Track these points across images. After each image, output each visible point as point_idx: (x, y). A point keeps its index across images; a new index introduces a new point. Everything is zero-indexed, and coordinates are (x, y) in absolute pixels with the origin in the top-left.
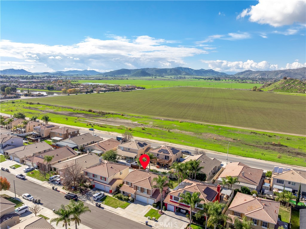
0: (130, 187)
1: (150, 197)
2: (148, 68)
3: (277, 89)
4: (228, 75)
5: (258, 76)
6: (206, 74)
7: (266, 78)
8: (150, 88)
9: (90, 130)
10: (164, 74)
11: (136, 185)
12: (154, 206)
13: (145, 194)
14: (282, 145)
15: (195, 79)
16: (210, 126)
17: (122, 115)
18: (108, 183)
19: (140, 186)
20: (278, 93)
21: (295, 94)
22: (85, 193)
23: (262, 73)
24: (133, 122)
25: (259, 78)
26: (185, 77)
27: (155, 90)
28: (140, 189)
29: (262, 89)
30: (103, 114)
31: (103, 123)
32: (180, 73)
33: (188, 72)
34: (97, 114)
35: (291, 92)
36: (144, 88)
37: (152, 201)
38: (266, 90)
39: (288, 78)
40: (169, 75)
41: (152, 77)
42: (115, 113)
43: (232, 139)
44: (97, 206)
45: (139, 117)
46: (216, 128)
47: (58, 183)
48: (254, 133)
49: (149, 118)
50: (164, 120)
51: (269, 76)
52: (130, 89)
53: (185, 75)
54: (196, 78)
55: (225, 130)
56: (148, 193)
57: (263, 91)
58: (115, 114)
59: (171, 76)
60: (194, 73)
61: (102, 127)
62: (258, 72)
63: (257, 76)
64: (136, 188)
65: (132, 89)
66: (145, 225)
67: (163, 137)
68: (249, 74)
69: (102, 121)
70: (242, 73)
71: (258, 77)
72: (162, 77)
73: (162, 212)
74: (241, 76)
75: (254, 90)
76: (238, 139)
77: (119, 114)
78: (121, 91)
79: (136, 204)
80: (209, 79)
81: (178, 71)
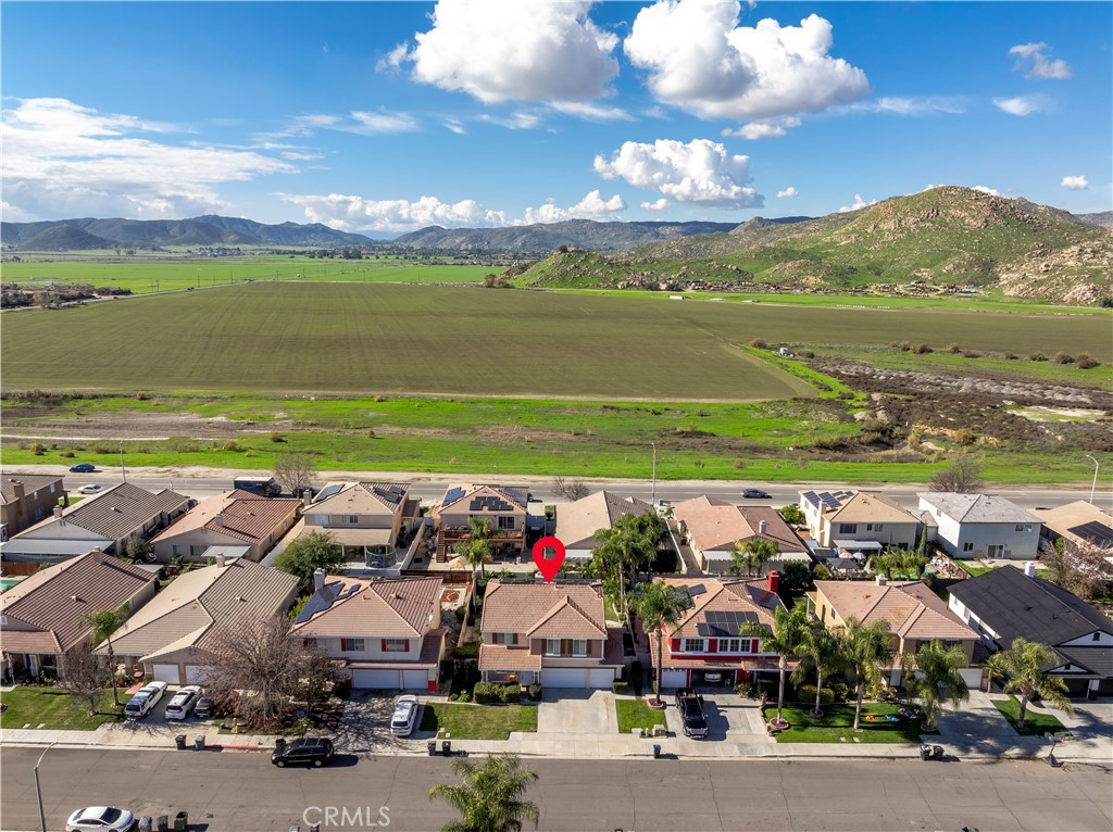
0: (509, 648)
1: (602, 662)
2: (94, 220)
3: (547, 279)
4: (376, 242)
5: (462, 242)
6: (305, 239)
7: (486, 248)
8: (150, 290)
9: (73, 470)
10: (158, 240)
11: (539, 635)
12: (619, 690)
13: (580, 658)
14: (701, 434)
15: (276, 257)
16: (478, 401)
17: (143, 398)
18: (417, 658)
19: (555, 633)
20: (557, 290)
21: (600, 292)
22: (338, 721)
23: (472, 233)
24: (210, 419)
25: (467, 250)
26: (238, 249)
27: (174, 296)
28: (558, 647)
29: (508, 282)
30: (54, 402)
31: (87, 435)
32: (218, 237)
33: (246, 231)
34: (23, 404)
35: (586, 287)
36: (128, 293)
37: (608, 675)
38: (519, 281)
39: (570, 249)
40: (178, 243)
41: (118, 252)
42: (106, 393)
43: (570, 433)
44: (437, 753)
45: (215, 398)
46: (502, 408)
47: (181, 715)
48: (612, 408)
49: (258, 398)
50: (316, 400)
51: (493, 242)
52: (74, 299)
53: (235, 243)
54: (279, 253)
55: (530, 408)
56: (589, 652)
57: (513, 287)
58: (106, 396)
59: (191, 248)
60: (264, 237)
61: (106, 452)
62: (460, 232)
63: (460, 245)
64: (542, 646)
65: (81, 297)
66: (652, 758)
67: (371, 459)
68: (438, 239)
69: (75, 431)
70: (416, 235)
71: (463, 246)
72: (154, 250)
73: (659, 702)
74: (416, 245)
75: (490, 286)
76: (589, 432)
77: (125, 397)
78: (39, 307)
79: (556, 701)
80: (324, 254)
81: (208, 231)
